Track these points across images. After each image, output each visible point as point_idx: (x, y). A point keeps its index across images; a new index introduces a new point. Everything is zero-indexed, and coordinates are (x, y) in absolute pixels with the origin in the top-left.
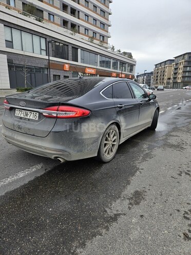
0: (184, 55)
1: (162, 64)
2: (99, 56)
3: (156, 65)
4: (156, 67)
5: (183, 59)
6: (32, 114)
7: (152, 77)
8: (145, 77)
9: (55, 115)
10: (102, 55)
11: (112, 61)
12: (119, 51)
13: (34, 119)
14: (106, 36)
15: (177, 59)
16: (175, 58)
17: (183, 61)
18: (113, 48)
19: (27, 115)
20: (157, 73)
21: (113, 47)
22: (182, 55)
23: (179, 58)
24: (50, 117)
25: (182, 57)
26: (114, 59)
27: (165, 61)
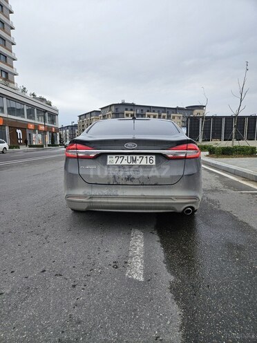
0: (111, 106)
1: (87, 116)
2: (5, 99)
3: (80, 116)
4: (80, 119)
5: (110, 111)
6: (144, 159)
7: (76, 130)
8: (68, 131)
9: (184, 155)
10: (9, 98)
11: (26, 108)
12: (33, 95)
13: (149, 164)
14: (11, 73)
15: (103, 110)
16: (101, 109)
17: (110, 113)
18: (24, 90)
19: (135, 161)
20: (83, 126)
21: (25, 88)
22: (108, 106)
23: (106, 110)
24: (176, 158)
25: (109, 109)
26: (28, 105)
27: (91, 112)
